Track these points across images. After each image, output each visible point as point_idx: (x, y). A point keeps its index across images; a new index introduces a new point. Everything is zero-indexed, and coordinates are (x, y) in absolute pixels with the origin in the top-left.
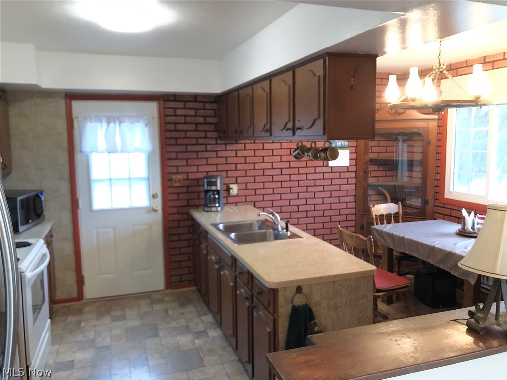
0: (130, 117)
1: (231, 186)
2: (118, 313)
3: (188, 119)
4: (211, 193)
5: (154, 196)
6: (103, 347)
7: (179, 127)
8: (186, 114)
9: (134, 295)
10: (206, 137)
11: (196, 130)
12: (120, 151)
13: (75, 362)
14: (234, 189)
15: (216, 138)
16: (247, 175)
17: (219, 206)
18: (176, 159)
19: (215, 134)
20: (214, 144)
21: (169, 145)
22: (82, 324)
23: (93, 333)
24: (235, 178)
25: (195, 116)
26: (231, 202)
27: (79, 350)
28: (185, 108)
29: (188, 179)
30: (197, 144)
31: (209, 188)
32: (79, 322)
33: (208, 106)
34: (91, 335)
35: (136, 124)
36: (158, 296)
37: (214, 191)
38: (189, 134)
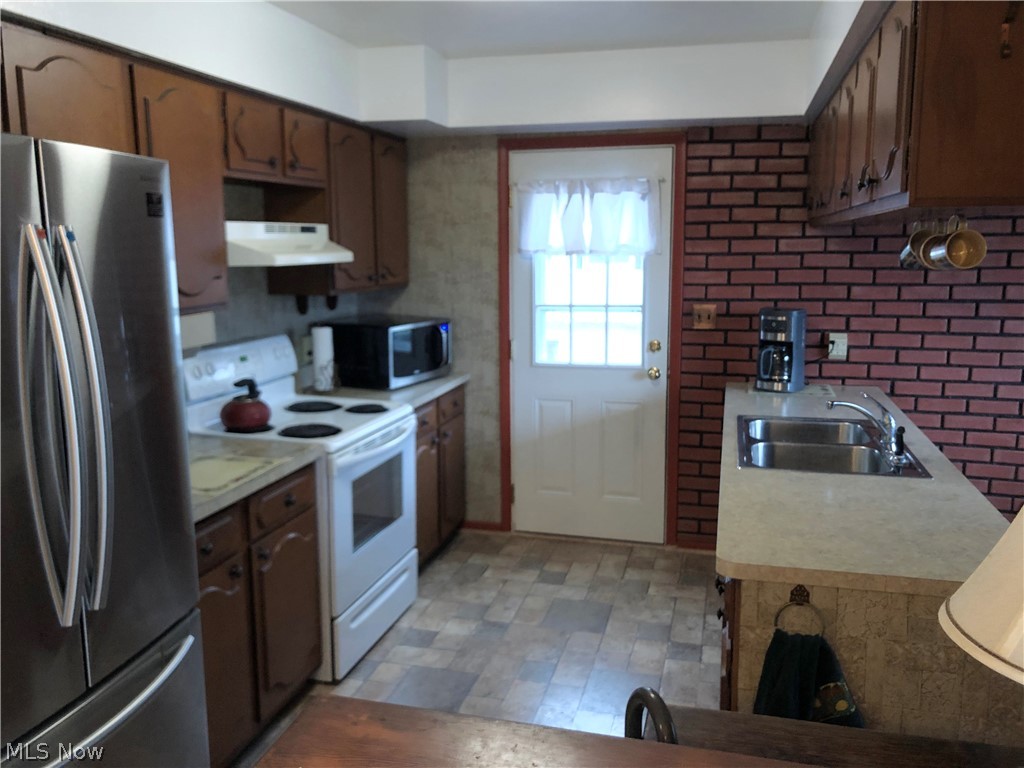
0: (613, 180)
1: (832, 336)
2: (556, 568)
3: (739, 181)
4: (771, 349)
5: (653, 347)
6: (494, 624)
7: (716, 199)
8: (735, 169)
9: (603, 542)
10: (778, 221)
11: (756, 205)
12: (587, 251)
13: (438, 637)
14: (839, 346)
15: (804, 223)
16: (876, 313)
17: (789, 381)
18: (707, 269)
19: (800, 214)
20: (798, 237)
21: (691, 239)
22: (487, 574)
23: (494, 594)
24: (844, 320)
25: (757, 172)
26: (829, 375)
27: (456, 617)
28: (732, 156)
29: (728, 314)
30: (756, 237)
31: (770, 337)
32: (484, 569)
33: (787, 150)
34: (489, 596)
35: (625, 194)
36: (646, 554)
37: (781, 344)
38: (738, 214)
